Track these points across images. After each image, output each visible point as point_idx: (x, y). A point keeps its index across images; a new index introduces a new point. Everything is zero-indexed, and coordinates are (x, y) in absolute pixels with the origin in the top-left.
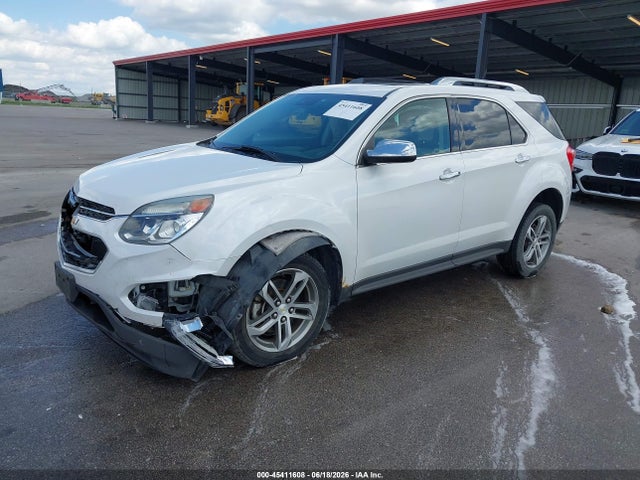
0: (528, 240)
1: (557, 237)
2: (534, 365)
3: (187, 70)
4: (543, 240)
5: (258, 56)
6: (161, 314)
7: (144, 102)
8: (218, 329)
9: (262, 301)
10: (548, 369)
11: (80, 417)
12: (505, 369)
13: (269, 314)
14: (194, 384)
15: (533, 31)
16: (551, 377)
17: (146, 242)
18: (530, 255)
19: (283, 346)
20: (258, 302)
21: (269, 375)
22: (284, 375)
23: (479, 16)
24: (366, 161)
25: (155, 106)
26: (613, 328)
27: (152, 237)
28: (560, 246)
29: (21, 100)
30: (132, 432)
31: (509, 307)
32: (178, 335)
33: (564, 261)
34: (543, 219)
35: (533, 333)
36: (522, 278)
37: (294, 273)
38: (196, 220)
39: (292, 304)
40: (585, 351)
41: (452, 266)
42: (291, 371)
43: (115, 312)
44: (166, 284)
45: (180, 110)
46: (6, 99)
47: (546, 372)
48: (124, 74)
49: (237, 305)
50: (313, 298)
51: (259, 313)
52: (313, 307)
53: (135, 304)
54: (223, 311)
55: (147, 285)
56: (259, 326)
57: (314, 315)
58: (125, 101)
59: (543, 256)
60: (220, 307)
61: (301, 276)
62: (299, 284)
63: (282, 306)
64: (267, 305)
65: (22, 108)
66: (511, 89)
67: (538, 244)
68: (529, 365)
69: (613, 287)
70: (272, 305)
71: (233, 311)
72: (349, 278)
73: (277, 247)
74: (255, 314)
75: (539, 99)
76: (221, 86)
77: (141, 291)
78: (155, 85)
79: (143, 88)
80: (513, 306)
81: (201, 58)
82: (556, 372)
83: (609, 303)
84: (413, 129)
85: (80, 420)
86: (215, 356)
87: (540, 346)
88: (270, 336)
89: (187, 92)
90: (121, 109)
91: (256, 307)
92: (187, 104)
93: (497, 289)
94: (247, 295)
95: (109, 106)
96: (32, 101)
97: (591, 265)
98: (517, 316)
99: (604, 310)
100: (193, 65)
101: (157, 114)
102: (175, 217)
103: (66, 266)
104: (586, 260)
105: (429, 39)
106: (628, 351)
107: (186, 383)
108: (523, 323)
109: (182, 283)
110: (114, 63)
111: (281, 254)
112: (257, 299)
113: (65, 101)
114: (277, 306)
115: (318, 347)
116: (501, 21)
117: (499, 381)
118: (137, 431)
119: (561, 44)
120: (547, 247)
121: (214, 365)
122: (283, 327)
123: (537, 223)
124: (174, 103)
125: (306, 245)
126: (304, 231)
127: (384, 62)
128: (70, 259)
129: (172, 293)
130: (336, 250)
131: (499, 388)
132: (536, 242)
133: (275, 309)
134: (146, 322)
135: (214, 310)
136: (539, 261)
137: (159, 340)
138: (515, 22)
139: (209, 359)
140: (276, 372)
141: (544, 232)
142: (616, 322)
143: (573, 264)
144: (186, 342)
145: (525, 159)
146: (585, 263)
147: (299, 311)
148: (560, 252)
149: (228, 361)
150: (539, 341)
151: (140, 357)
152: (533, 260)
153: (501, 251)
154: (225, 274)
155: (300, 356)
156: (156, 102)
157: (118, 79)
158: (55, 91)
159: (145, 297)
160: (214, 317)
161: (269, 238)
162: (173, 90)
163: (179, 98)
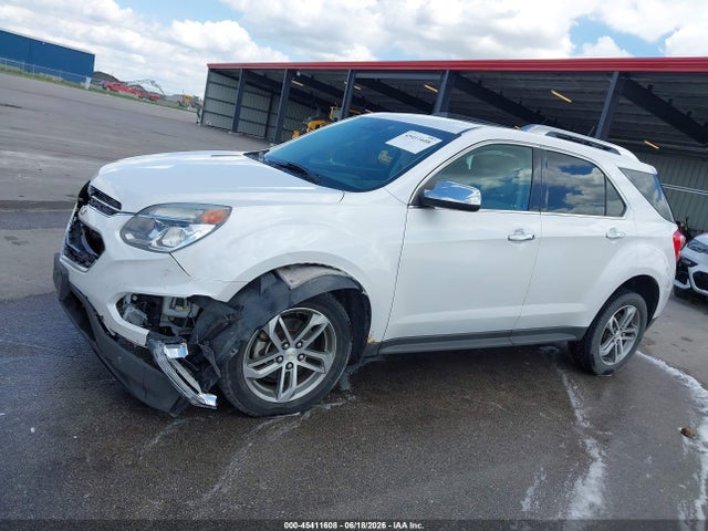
0: (608, 331)
1: (648, 334)
2: (579, 481)
3: (282, 84)
4: (628, 334)
5: (358, 81)
6: (146, 332)
7: (231, 111)
8: (207, 362)
9: (268, 340)
10: (596, 490)
11: (33, 430)
12: (543, 478)
13: (273, 357)
14: (172, 419)
15: (671, 100)
16: (597, 500)
17: (146, 247)
18: (608, 350)
19: (283, 397)
20: (262, 340)
21: (260, 427)
22: (278, 430)
23: (610, 74)
24: (422, 202)
25: (241, 117)
26: (689, 455)
27: (154, 243)
28: (651, 347)
29: (108, 90)
30: (82, 460)
31: (569, 406)
32: (160, 360)
33: (652, 365)
34: (631, 310)
35: (589, 442)
36: (594, 374)
37: (311, 314)
38: (206, 232)
39: (303, 350)
40: (648, 476)
41: (509, 344)
42: (286, 429)
43: (100, 319)
44: (161, 298)
45: (267, 126)
46: (94, 86)
47: (593, 492)
48: (216, 78)
49: (234, 339)
50: (330, 348)
51: (262, 353)
52: (328, 358)
53: (122, 314)
54: (216, 342)
55: (140, 296)
56: (258, 368)
57: (328, 368)
58: (212, 106)
59: (624, 354)
60: (216, 336)
61: (319, 319)
62: (316, 328)
63: (291, 350)
64: (273, 346)
65: (107, 98)
66: (617, 152)
67: (621, 339)
68: (573, 480)
69: (703, 406)
70: (279, 347)
71: (228, 345)
72: (377, 333)
73: (293, 280)
74: (256, 353)
75: (650, 169)
76: (316, 109)
77: (132, 301)
78: (245, 95)
79: (233, 96)
80: (574, 405)
81: (298, 74)
82: (604, 494)
83: (693, 425)
84: (514, 181)
85: (31, 434)
86: (198, 392)
87: (594, 460)
88: (271, 382)
89: (278, 108)
90: (206, 114)
91: (260, 346)
92: (275, 121)
93: (561, 382)
94: (248, 329)
95: (195, 110)
96: (120, 92)
97: (683, 376)
98: (575, 418)
99: (684, 432)
100: (289, 80)
101: (242, 126)
102: (184, 224)
103: (64, 260)
104: (679, 368)
105: (549, 90)
106: (703, 488)
107: (164, 418)
108: (581, 428)
109: (179, 301)
110: (208, 65)
111: (296, 289)
112: (262, 336)
113: (153, 98)
114: (285, 349)
115: (328, 407)
116: (635, 83)
117: (530, 491)
118: (88, 460)
119: (701, 120)
120: (632, 344)
121: (194, 402)
122: (288, 374)
123: (622, 312)
124: (263, 118)
125: (330, 284)
126: (330, 267)
127: (495, 109)
128: (70, 253)
129: (167, 310)
130: (366, 298)
131: (528, 500)
132: (618, 336)
133: (281, 352)
134: (129, 337)
135: (206, 339)
136: (619, 358)
137: (140, 362)
138: (650, 87)
139: (189, 394)
140: (270, 426)
141: (630, 326)
142: (695, 449)
143: (663, 371)
144: (167, 369)
145: (619, 235)
146: (675, 372)
147: (310, 360)
148: (650, 354)
149: (210, 400)
150: (595, 452)
151: (120, 378)
152: (611, 355)
153: (572, 337)
154: (226, 300)
155: (302, 413)
156: (244, 114)
157: (209, 82)
158: (144, 86)
159: (134, 309)
160: (205, 348)
161: (287, 268)
162: (263, 103)
163: (269, 113)
